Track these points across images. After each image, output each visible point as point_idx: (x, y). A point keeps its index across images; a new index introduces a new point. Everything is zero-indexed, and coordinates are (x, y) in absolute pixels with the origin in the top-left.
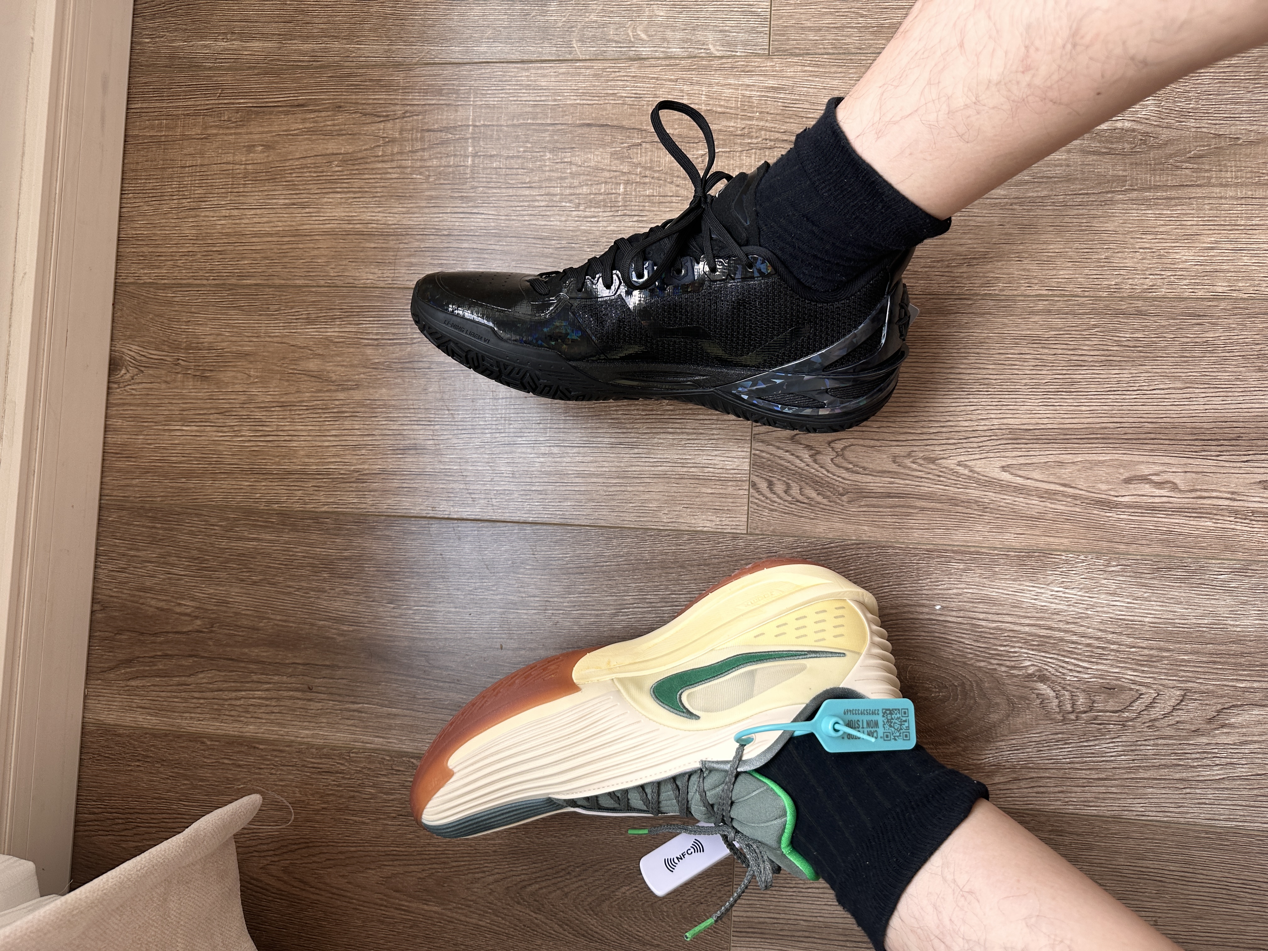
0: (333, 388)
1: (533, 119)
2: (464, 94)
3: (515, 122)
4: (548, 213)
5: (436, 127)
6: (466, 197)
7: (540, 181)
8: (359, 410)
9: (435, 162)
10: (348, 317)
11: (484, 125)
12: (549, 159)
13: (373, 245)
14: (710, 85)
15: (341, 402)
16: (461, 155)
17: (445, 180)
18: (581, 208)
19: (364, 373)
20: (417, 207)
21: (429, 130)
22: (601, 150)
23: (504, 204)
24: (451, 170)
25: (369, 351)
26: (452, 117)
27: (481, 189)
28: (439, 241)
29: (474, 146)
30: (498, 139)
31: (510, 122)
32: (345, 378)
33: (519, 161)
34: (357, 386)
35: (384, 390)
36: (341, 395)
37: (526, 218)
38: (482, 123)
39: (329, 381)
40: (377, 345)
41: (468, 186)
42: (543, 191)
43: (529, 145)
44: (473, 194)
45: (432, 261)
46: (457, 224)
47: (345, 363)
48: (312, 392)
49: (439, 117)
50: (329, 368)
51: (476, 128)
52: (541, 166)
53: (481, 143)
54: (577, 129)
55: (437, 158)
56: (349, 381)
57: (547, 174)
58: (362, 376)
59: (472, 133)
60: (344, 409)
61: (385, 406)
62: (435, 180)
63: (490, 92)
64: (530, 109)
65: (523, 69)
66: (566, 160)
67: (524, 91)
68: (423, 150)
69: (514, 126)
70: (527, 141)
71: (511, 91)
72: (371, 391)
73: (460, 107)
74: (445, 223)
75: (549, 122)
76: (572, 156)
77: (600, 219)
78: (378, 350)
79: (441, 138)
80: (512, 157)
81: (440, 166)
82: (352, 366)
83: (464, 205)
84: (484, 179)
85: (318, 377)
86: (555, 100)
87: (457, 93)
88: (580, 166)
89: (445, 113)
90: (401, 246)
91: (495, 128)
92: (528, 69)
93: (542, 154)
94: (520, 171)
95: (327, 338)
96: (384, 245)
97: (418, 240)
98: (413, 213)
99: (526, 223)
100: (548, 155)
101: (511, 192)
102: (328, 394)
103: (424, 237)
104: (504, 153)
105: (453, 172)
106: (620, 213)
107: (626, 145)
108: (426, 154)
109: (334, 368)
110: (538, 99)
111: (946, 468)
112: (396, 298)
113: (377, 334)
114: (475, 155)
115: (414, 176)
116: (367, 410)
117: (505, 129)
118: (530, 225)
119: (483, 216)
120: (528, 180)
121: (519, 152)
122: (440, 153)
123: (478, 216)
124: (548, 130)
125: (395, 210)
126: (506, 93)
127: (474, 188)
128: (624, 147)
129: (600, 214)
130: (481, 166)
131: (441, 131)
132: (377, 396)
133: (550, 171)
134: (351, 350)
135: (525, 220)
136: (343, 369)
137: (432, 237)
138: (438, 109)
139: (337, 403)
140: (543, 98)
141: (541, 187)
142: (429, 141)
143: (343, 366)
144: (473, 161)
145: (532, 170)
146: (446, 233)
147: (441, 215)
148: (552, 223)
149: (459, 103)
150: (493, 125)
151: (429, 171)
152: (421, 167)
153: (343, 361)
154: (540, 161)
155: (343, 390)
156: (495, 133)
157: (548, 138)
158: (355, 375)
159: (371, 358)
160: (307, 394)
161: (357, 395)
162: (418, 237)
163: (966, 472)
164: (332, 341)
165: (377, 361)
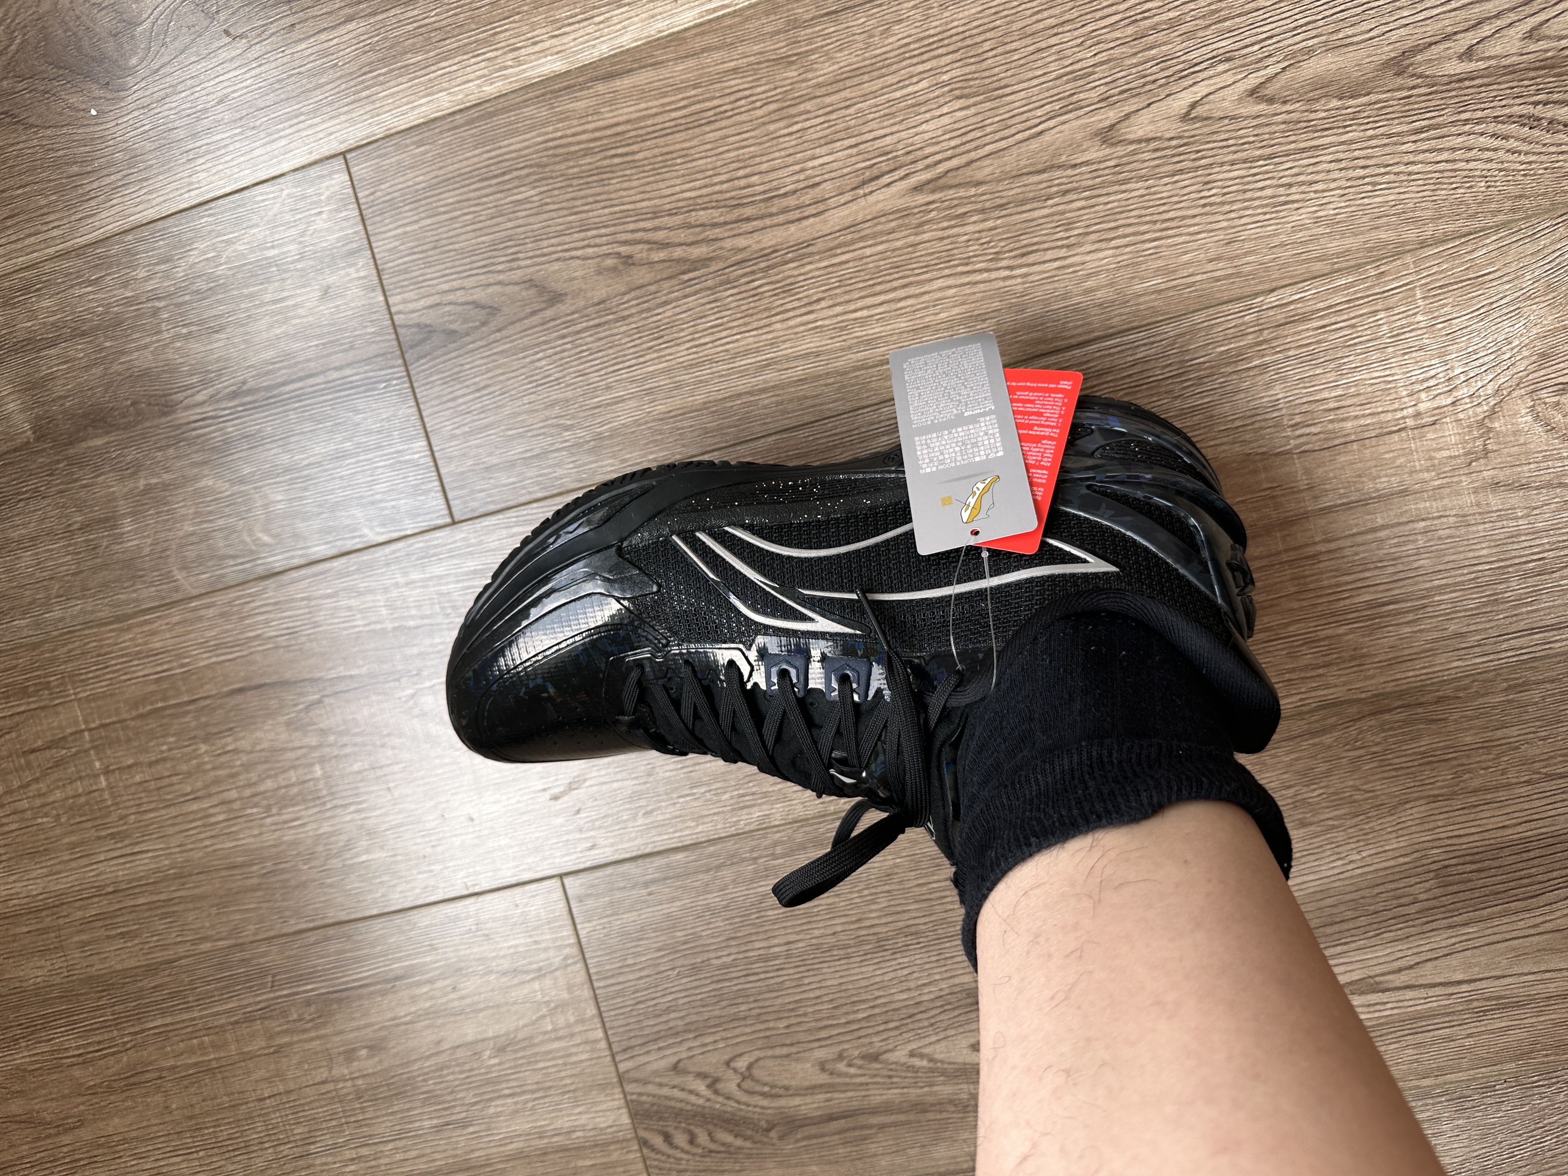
0: (52, 1131)
1: (164, 699)
2: (58, 686)
3: (141, 710)
4: (234, 829)
5: (40, 743)
6: (118, 833)
7: (206, 787)
8: (95, 1153)
9: (58, 795)
10: (32, 1033)
11: (103, 726)
12: (206, 752)
13: (25, 929)
14: (386, 590)
15: (70, 1148)
16: (88, 776)
17: (81, 816)
18: (274, 811)
19: (83, 1104)
20: (59, 863)
21: (33, 751)
22: (270, 722)
23: (171, 830)
24: (82, 800)
25: (77, 1073)
26: (55, 724)
27: (133, 817)
28: (105, 902)
29: (100, 759)
30: (129, 740)
31: (134, 713)
32: (62, 1116)
33: (168, 765)
34: (82, 1123)
35: (116, 1120)
36: (66, 1139)
37: (207, 843)
38: (98, 723)
39: (43, 1123)
40: (84, 1063)
41: (113, 817)
42: (215, 800)
43: (172, 739)
44: (125, 827)
45: (108, 933)
46: (121, 873)
47: (53, 1096)
48: (28, 1142)
49: (39, 728)
50: (37, 1107)
51: (94, 732)
52: (199, 765)
53: (109, 752)
54: (226, 700)
55: (58, 788)
56: (67, 1118)
57: (212, 774)
58: (82, 1108)
59: (92, 741)
60: (77, 1157)
61: (125, 1141)
62: (69, 820)
63: (91, 675)
64: (152, 688)
65: (122, 630)
66: (229, 748)
67: (136, 662)
68: (36, 780)
69: (141, 716)
70: (168, 735)
71: (119, 667)
72: (101, 1125)
73: (60, 708)
74: (104, 877)
75: (186, 698)
76: (235, 740)
77: (305, 820)
78: (87, 1068)
79: (52, 758)
80: (157, 762)
81: (67, 798)
82: (64, 1097)
83: (119, 845)
84: (132, 803)
85: (28, 1121)
86: (183, 666)
87: (48, 688)
88: (251, 752)
89: (44, 722)
90: (61, 921)
91: (118, 725)
92: (129, 629)
93: (193, 747)
94: (175, 779)
95: (18, 1068)
96: (39, 926)
97: (80, 908)
98: (59, 873)
99: (210, 849)
100: (203, 748)
101: (173, 811)
102: (49, 1141)
103: (85, 902)
104: (144, 758)
105: (87, 803)
106: (329, 806)
107: (301, 707)
108: (42, 786)
109: (44, 1106)
110: (159, 669)
111: (896, 1063)
112: (82, 994)
113: (78, 1048)
114: (107, 772)
115: (40, 820)
116: (106, 1151)
117: (132, 723)
118: (215, 851)
119: (150, 854)
120: (189, 789)
121: (162, 752)
122: (60, 780)
123: (144, 856)
124: (188, 712)
125: (34, 874)
126: (113, 672)
127: (122, 818)
128: (300, 711)
129: (303, 813)
130: (121, 784)
131: (49, 748)
132: (110, 1130)
133: (214, 769)
134: (54, 1077)
135: (206, 847)
136: (54, 1104)
137: (95, 900)
138: (32, 717)
139: (65, 1149)
140: (165, 667)
141: (210, 795)
142: (39, 766)
143: (51, 1100)
144: (107, 780)
145: (189, 774)
146: (110, 889)
147: (95, 867)
148: (244, 842)
149: (57, 702)
150: (113, 723)
151: (55, 808)
152: (44, 805)
153: (51, 1094)
154: (195, 758)
155: (66, 1131)
156: (121, 733)
157: (194, 724)
158: (72, 1109)
159: (83, 1081)
160: (24, 1147)
161: (86, 1134)
162: (77, 904)
163: (925, 1063)
164: (25, 1070)
165: (92, 1083)
